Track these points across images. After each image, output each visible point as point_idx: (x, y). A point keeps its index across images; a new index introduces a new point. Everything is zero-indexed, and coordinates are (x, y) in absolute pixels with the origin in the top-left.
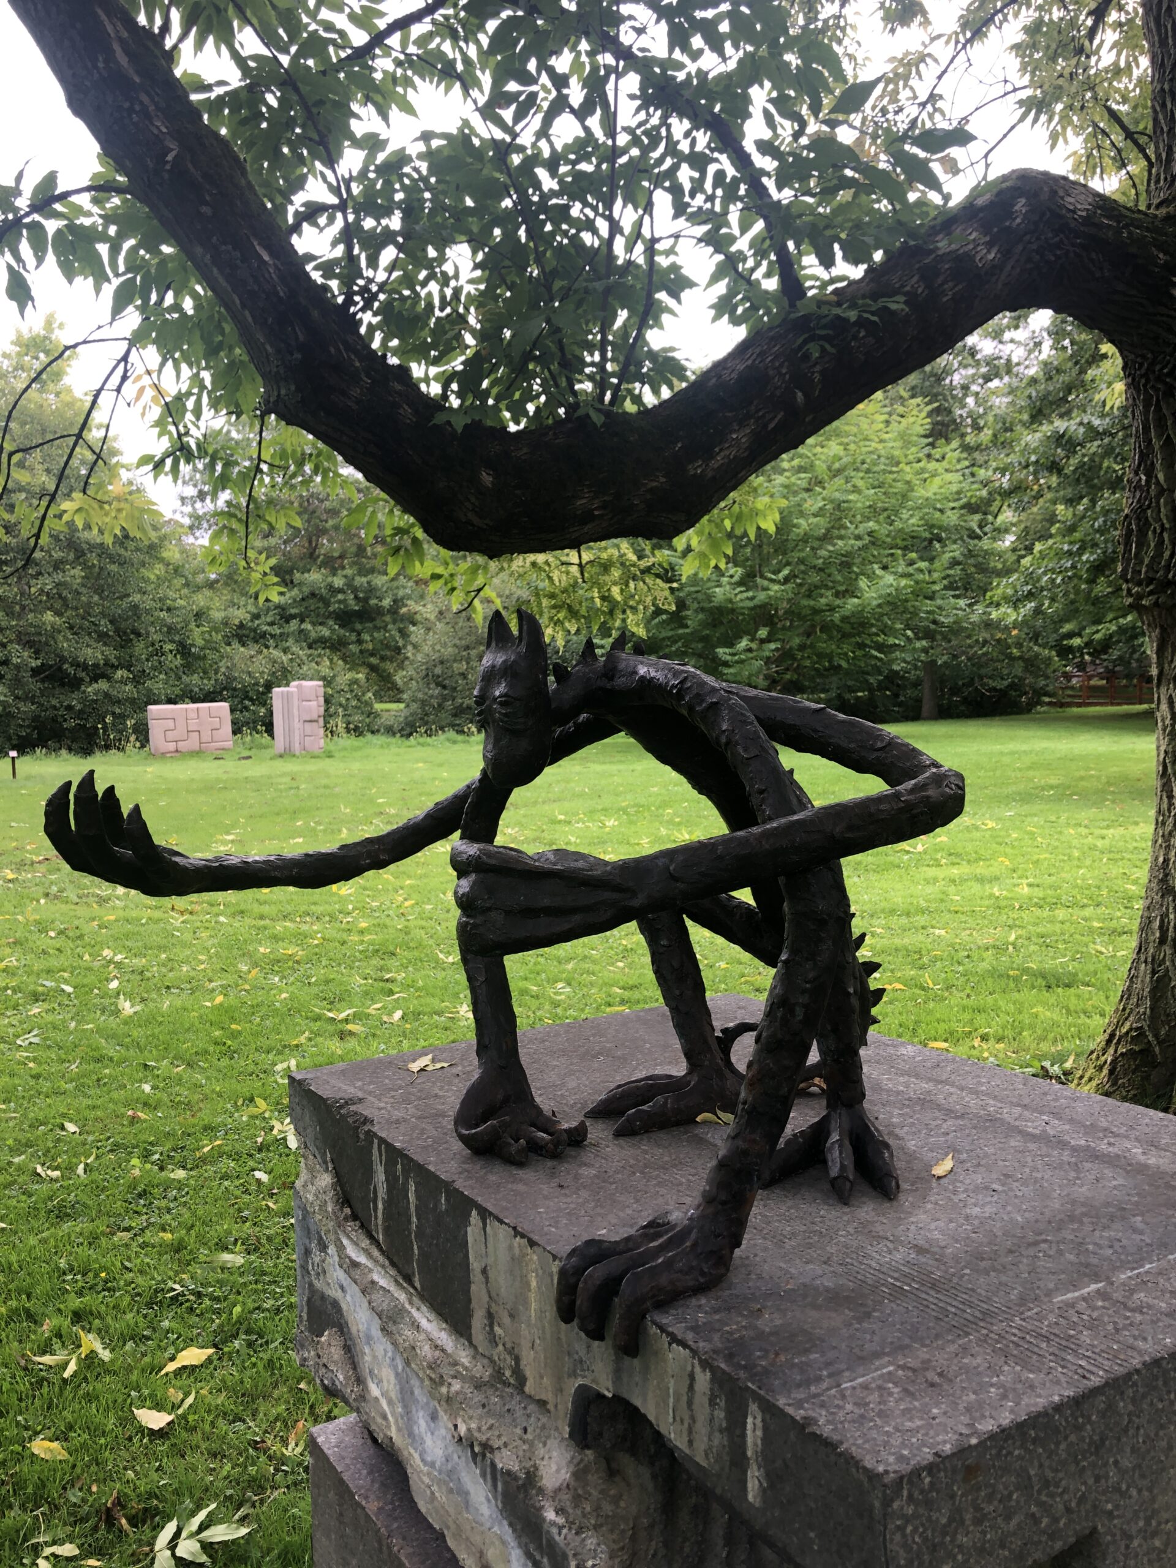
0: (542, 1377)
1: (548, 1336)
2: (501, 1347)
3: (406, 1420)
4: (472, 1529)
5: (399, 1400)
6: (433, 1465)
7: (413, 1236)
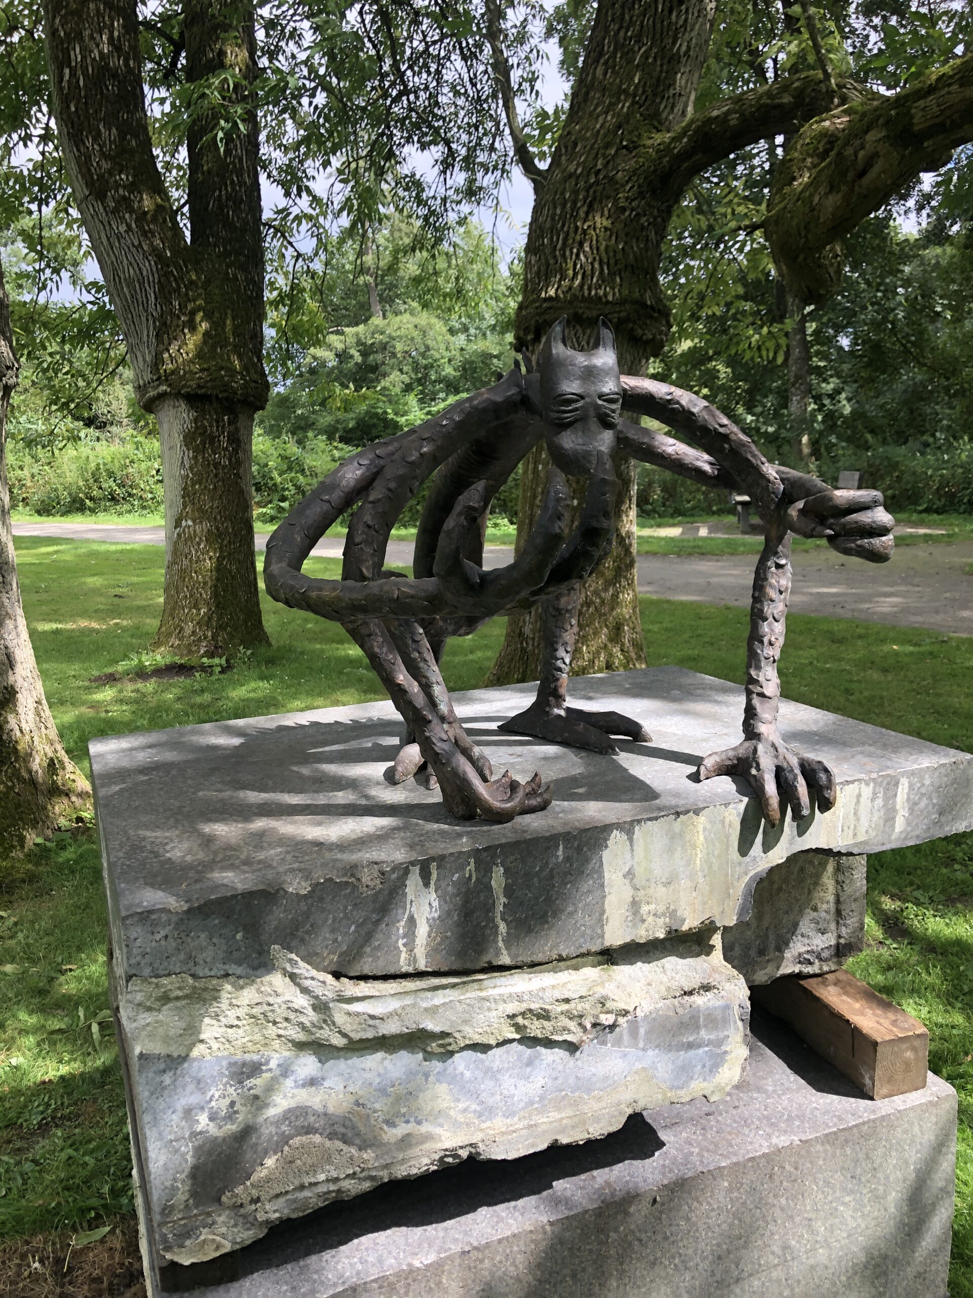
0: (705, 903)
1: (715, 867)
2: (650, 919)
3: (474, 1107)
4: (600, 1099)
5: (458, 1100)
6: (531, 1103)
7: (498, 919)
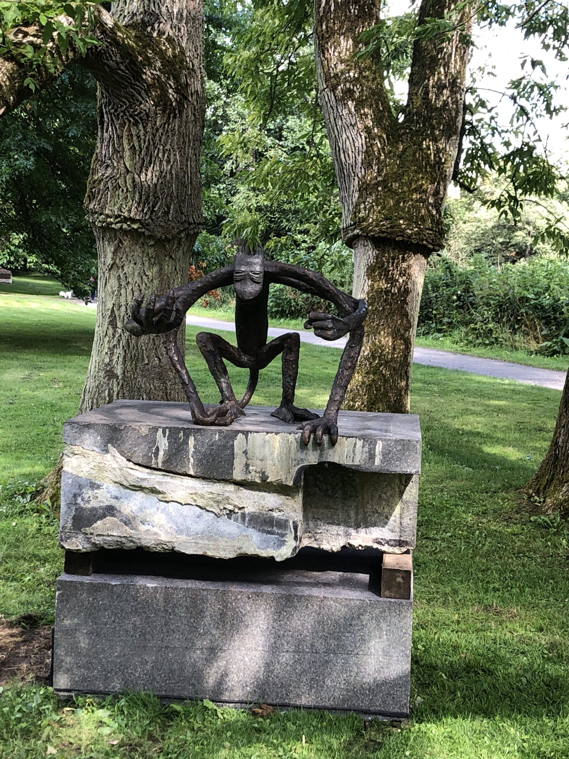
0: (278, 473)
1: (284, 458)
2: (253, 473)
3: (174, 527)
4: (226, 542)
5: (169, 523)
6: (197, 534)
7: (190, 456)
